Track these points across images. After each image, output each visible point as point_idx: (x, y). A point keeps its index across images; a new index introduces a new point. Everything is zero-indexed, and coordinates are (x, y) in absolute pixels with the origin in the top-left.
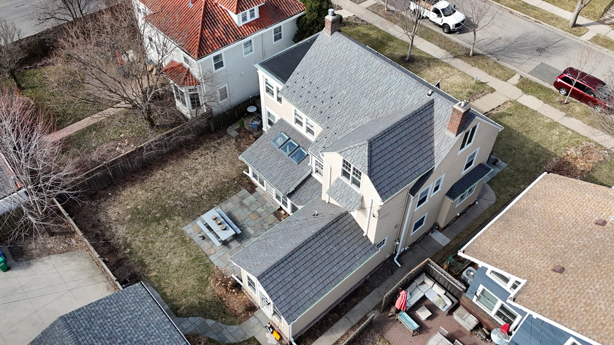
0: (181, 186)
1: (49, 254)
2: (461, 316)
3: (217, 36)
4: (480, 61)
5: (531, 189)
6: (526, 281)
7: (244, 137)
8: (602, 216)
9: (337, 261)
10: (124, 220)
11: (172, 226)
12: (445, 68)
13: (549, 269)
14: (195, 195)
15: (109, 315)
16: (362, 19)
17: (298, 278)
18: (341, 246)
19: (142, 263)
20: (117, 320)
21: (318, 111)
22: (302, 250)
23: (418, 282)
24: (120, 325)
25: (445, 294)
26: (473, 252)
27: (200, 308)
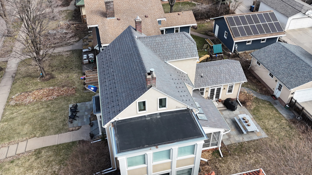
27: (259, 101)
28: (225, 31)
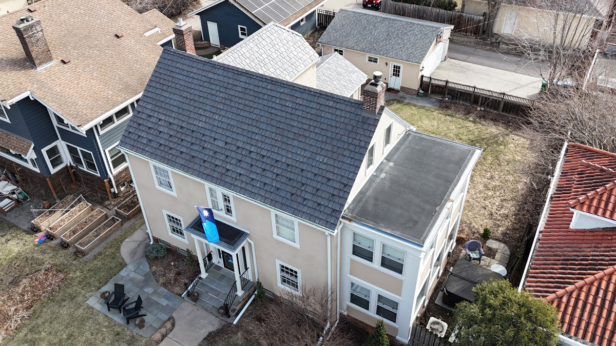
28: (239, 26)
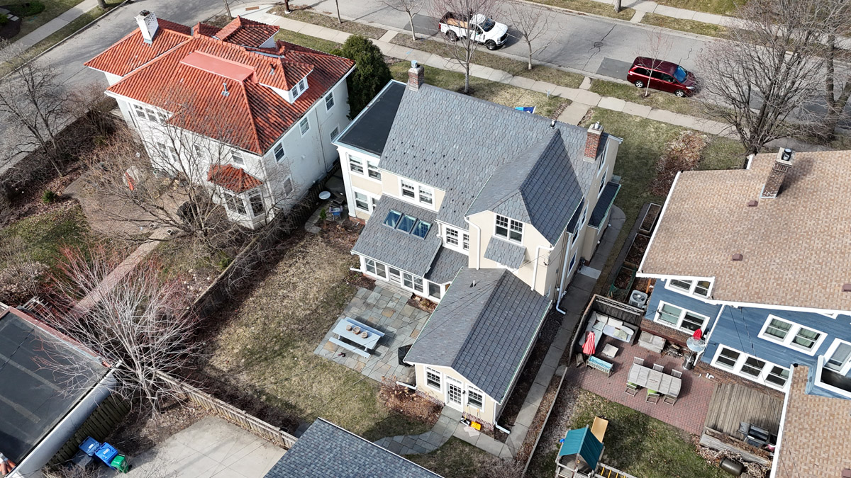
0: (286, 307)
1: (171, 434)
2: (647, 341)
3: (272, 122)
4: (543, 73)
5: (674, 192)
6: (714, 278)
7: (329, 230)
8: (751, 198)
9: (517, 324)
10: (239, 366)
11: (300, 354)
12: (509, 90)
13: (729, 260)
14: (308, 312)
15: (309, 461)
16: (392, 56)
17: (489, 354)
18: (515, 307)
19: (288, 405)
20: (320, 463)
21: (433, 174)
22: (481, 325)
23: (592, 322)
24: (327, 466)
25: (623, 325)
26: (651, 269)
27: (380, 429)
